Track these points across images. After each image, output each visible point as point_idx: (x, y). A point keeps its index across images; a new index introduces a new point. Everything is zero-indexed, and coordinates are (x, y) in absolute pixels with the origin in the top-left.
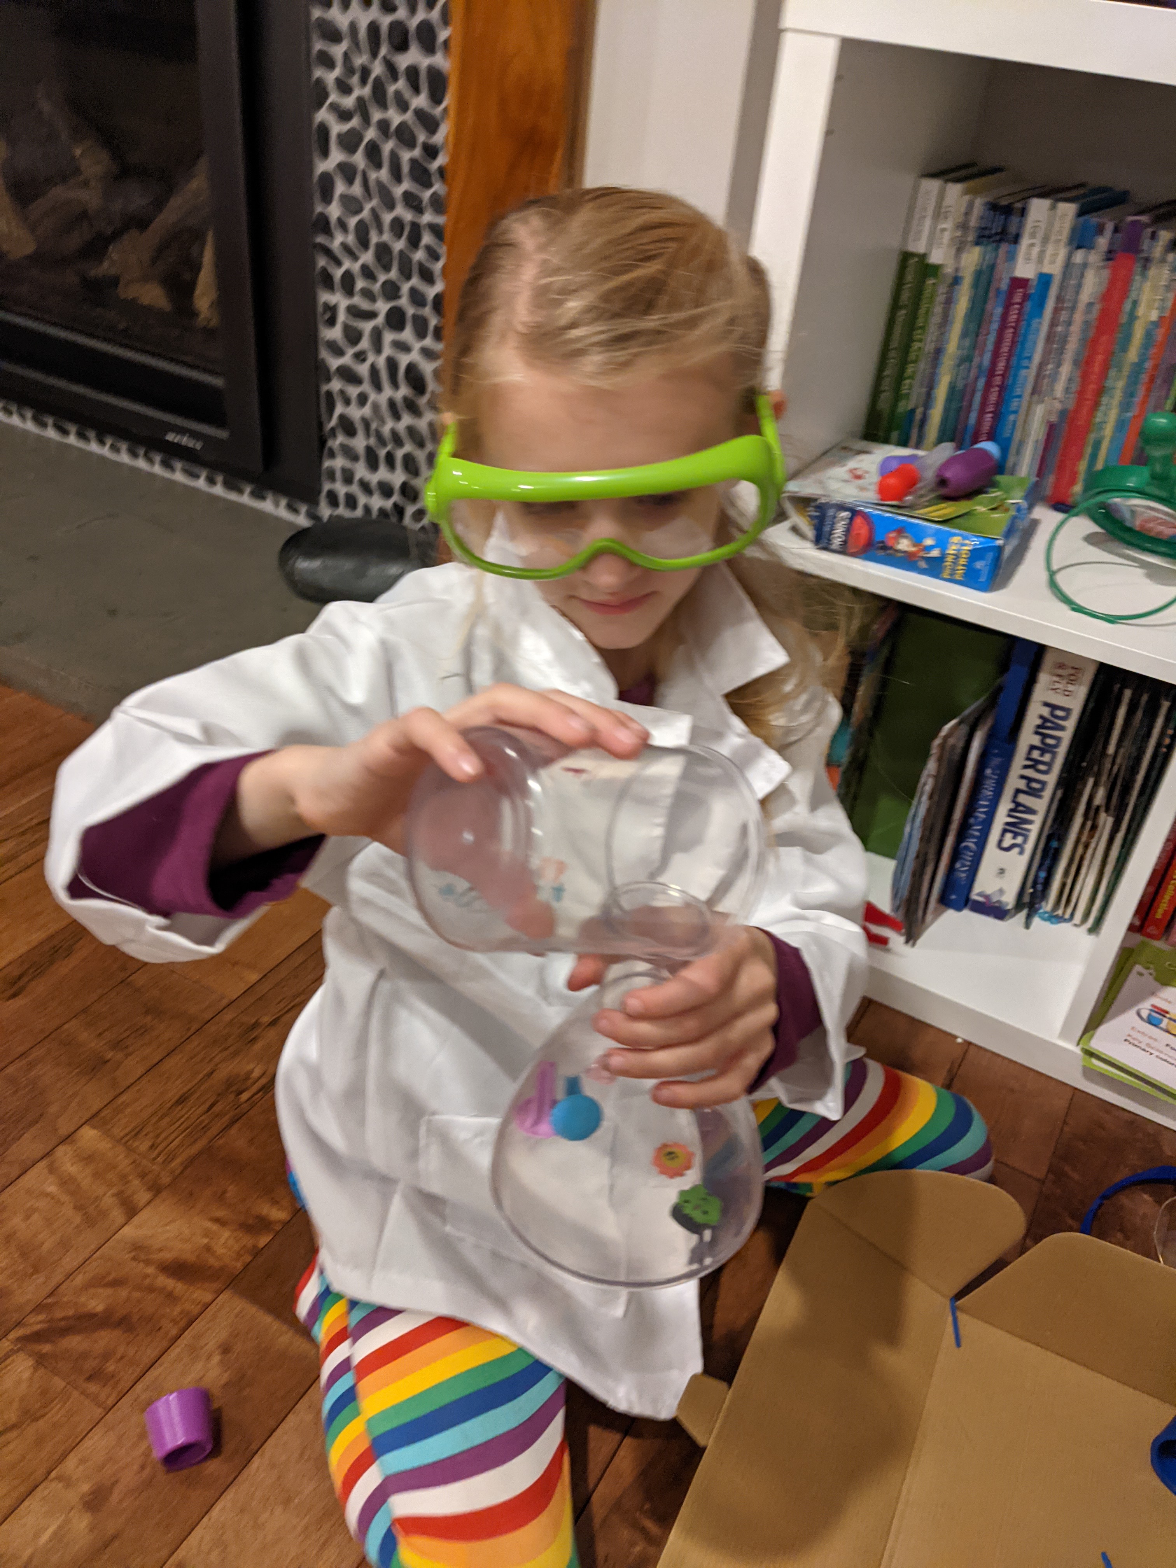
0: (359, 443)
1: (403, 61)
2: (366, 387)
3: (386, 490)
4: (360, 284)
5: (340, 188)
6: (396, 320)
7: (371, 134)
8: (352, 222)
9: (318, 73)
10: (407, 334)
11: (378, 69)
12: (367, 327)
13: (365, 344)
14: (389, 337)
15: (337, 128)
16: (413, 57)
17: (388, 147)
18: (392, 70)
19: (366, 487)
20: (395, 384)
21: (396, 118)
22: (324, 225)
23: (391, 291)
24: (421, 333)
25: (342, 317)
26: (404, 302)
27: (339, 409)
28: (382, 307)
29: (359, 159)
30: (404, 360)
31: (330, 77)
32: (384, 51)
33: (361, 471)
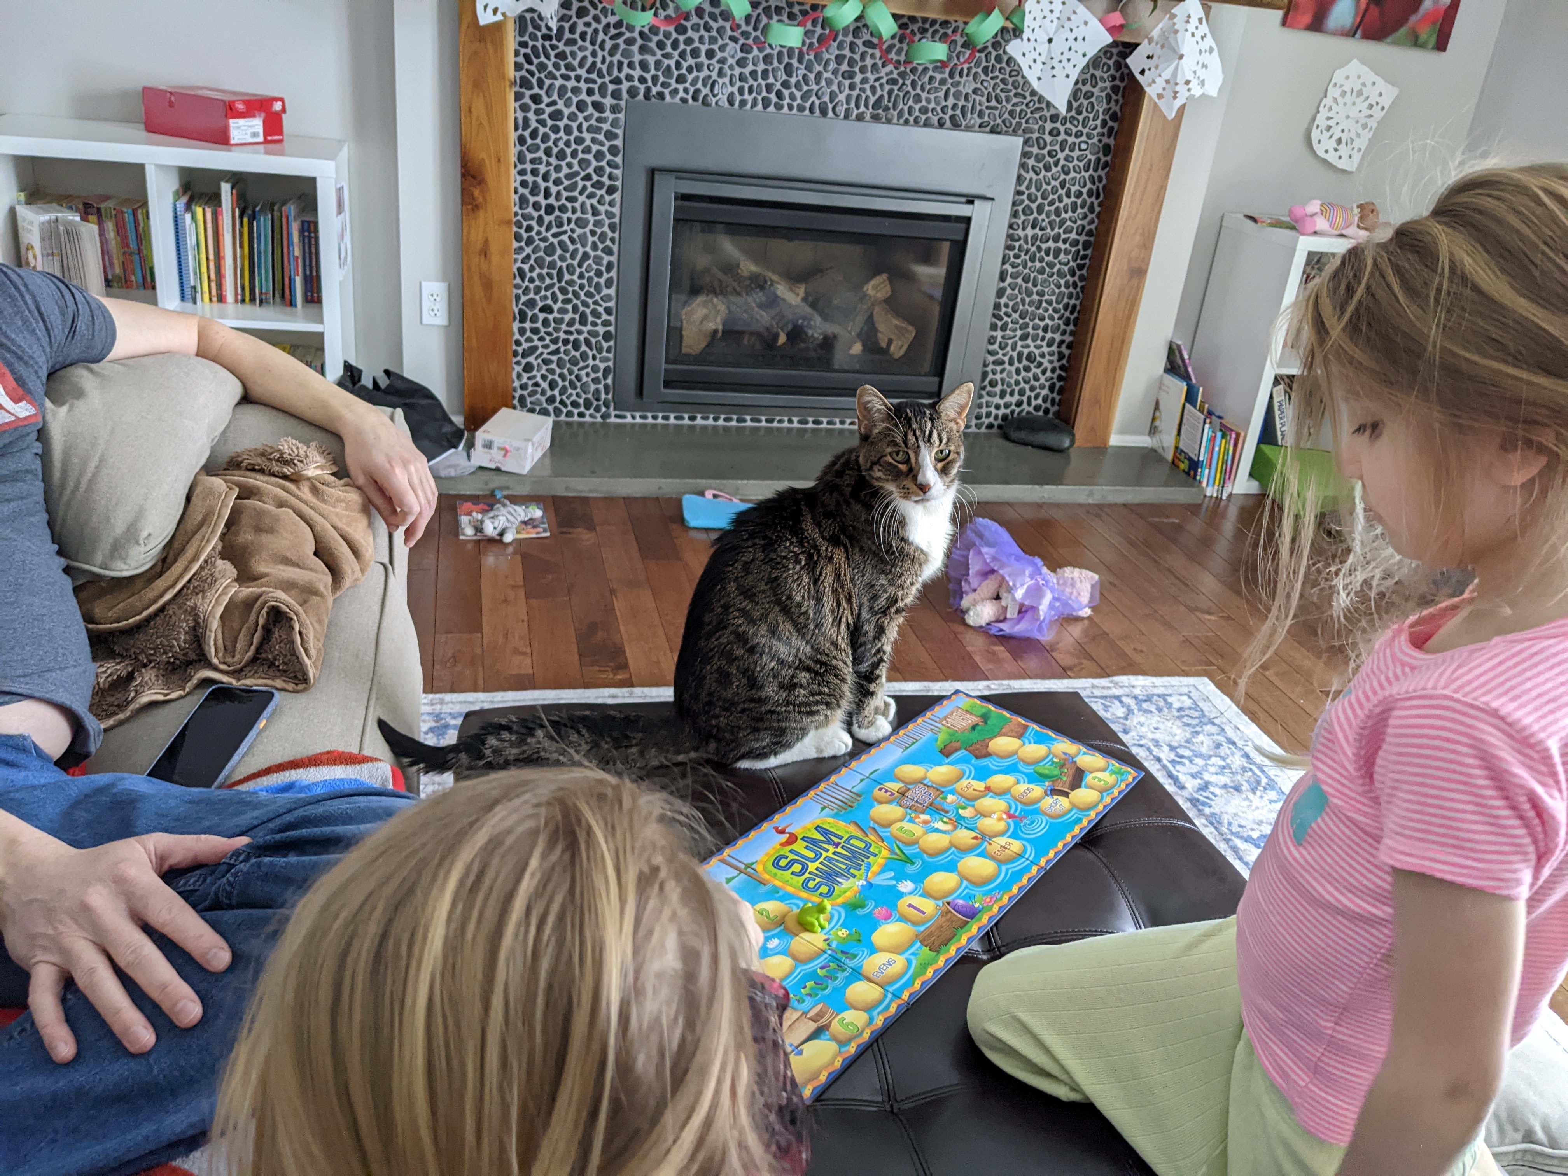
0: (998, 389)
1: (1044, 246)
2: (1006, 365)
3: (1007, 406)
5: (1009, 291)
6: (1024, 337)
8: (1011, 304)
10: (1029, 341)
11: (1034, 249)
12: (1010, 342)
13: (1009, 348)
14: (1020, 343)
16: (1051, 244)
19: (998, 407)
20: (1020, 361)
22: (997, 306)
23: (1024, 326)
24: (1034, 340)
25: (999, 339)
26: (1030, 330)
27: (991, 376)
28: (1019, 333)
29: (1019, 281)
30: (1026, 351)
33: (997, 400)
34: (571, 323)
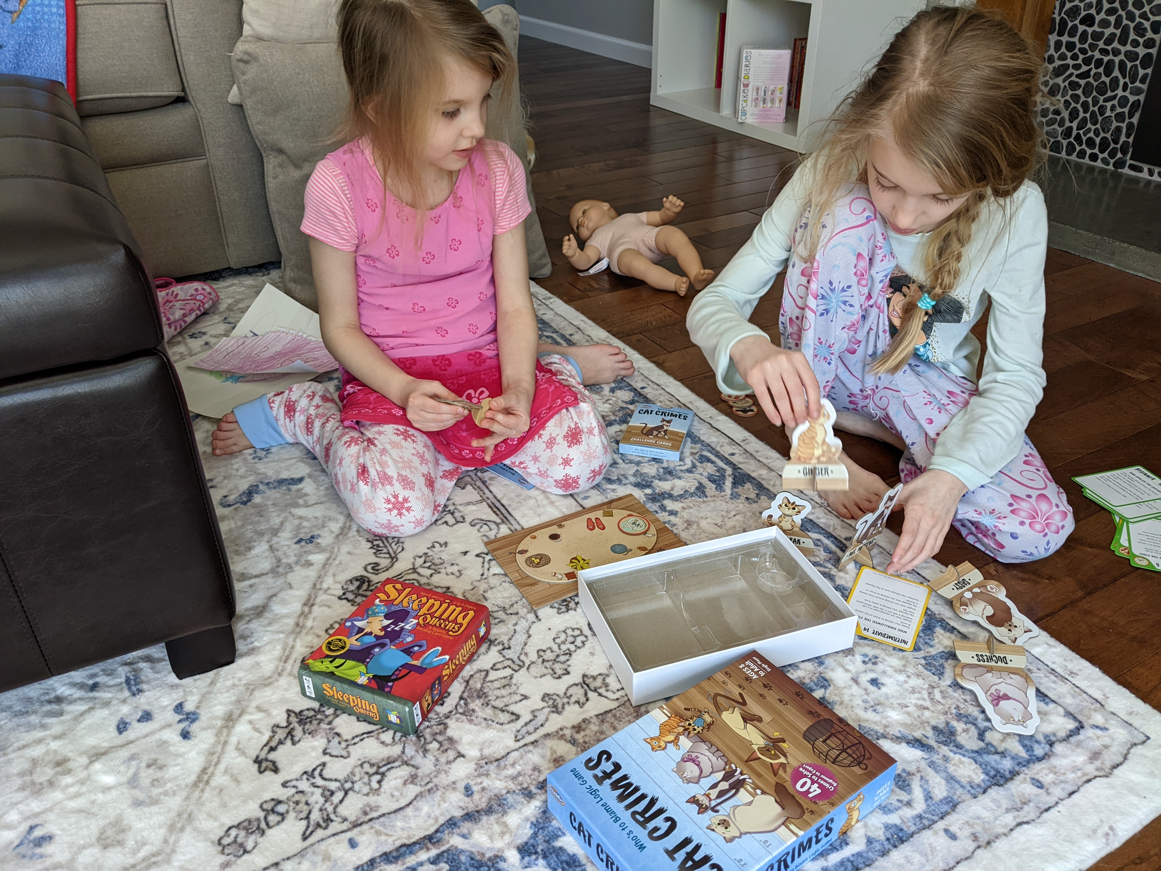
34: (1109, 41)
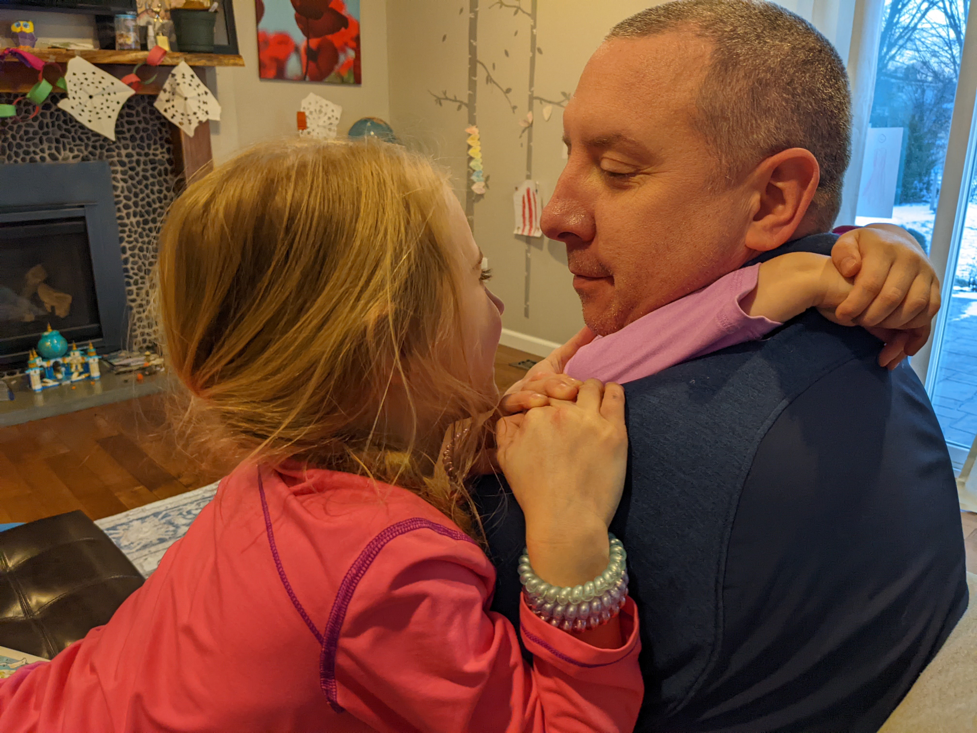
2: (146, 307)
4: (140, 281)
7: (139, 245)
9: (121, 235)
12: (143, 291)
13: (144, 296)
15: (128, 246)
17: (145, 246)
18: (144, 229)
21: (146, 239)
22: (126, 270)
25: (135, 291)
28: (148, 284)
31: (125, 235)
32: (142, 226)
33: (146, 330)
